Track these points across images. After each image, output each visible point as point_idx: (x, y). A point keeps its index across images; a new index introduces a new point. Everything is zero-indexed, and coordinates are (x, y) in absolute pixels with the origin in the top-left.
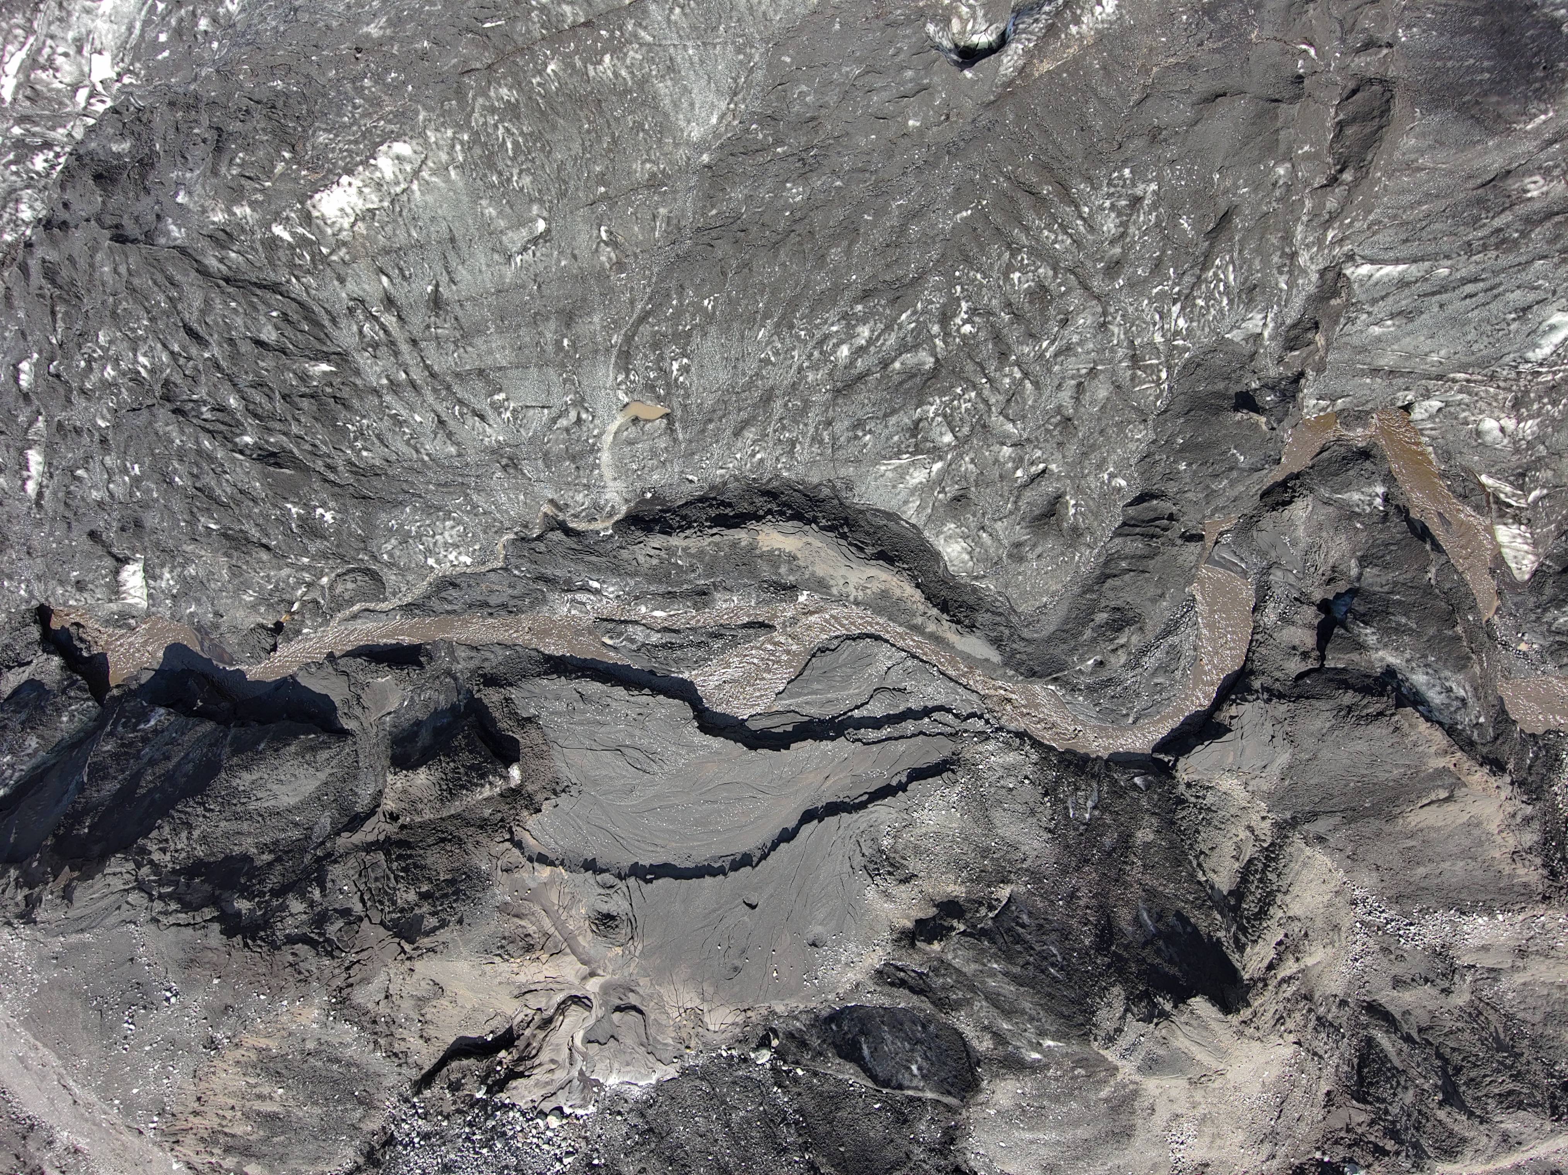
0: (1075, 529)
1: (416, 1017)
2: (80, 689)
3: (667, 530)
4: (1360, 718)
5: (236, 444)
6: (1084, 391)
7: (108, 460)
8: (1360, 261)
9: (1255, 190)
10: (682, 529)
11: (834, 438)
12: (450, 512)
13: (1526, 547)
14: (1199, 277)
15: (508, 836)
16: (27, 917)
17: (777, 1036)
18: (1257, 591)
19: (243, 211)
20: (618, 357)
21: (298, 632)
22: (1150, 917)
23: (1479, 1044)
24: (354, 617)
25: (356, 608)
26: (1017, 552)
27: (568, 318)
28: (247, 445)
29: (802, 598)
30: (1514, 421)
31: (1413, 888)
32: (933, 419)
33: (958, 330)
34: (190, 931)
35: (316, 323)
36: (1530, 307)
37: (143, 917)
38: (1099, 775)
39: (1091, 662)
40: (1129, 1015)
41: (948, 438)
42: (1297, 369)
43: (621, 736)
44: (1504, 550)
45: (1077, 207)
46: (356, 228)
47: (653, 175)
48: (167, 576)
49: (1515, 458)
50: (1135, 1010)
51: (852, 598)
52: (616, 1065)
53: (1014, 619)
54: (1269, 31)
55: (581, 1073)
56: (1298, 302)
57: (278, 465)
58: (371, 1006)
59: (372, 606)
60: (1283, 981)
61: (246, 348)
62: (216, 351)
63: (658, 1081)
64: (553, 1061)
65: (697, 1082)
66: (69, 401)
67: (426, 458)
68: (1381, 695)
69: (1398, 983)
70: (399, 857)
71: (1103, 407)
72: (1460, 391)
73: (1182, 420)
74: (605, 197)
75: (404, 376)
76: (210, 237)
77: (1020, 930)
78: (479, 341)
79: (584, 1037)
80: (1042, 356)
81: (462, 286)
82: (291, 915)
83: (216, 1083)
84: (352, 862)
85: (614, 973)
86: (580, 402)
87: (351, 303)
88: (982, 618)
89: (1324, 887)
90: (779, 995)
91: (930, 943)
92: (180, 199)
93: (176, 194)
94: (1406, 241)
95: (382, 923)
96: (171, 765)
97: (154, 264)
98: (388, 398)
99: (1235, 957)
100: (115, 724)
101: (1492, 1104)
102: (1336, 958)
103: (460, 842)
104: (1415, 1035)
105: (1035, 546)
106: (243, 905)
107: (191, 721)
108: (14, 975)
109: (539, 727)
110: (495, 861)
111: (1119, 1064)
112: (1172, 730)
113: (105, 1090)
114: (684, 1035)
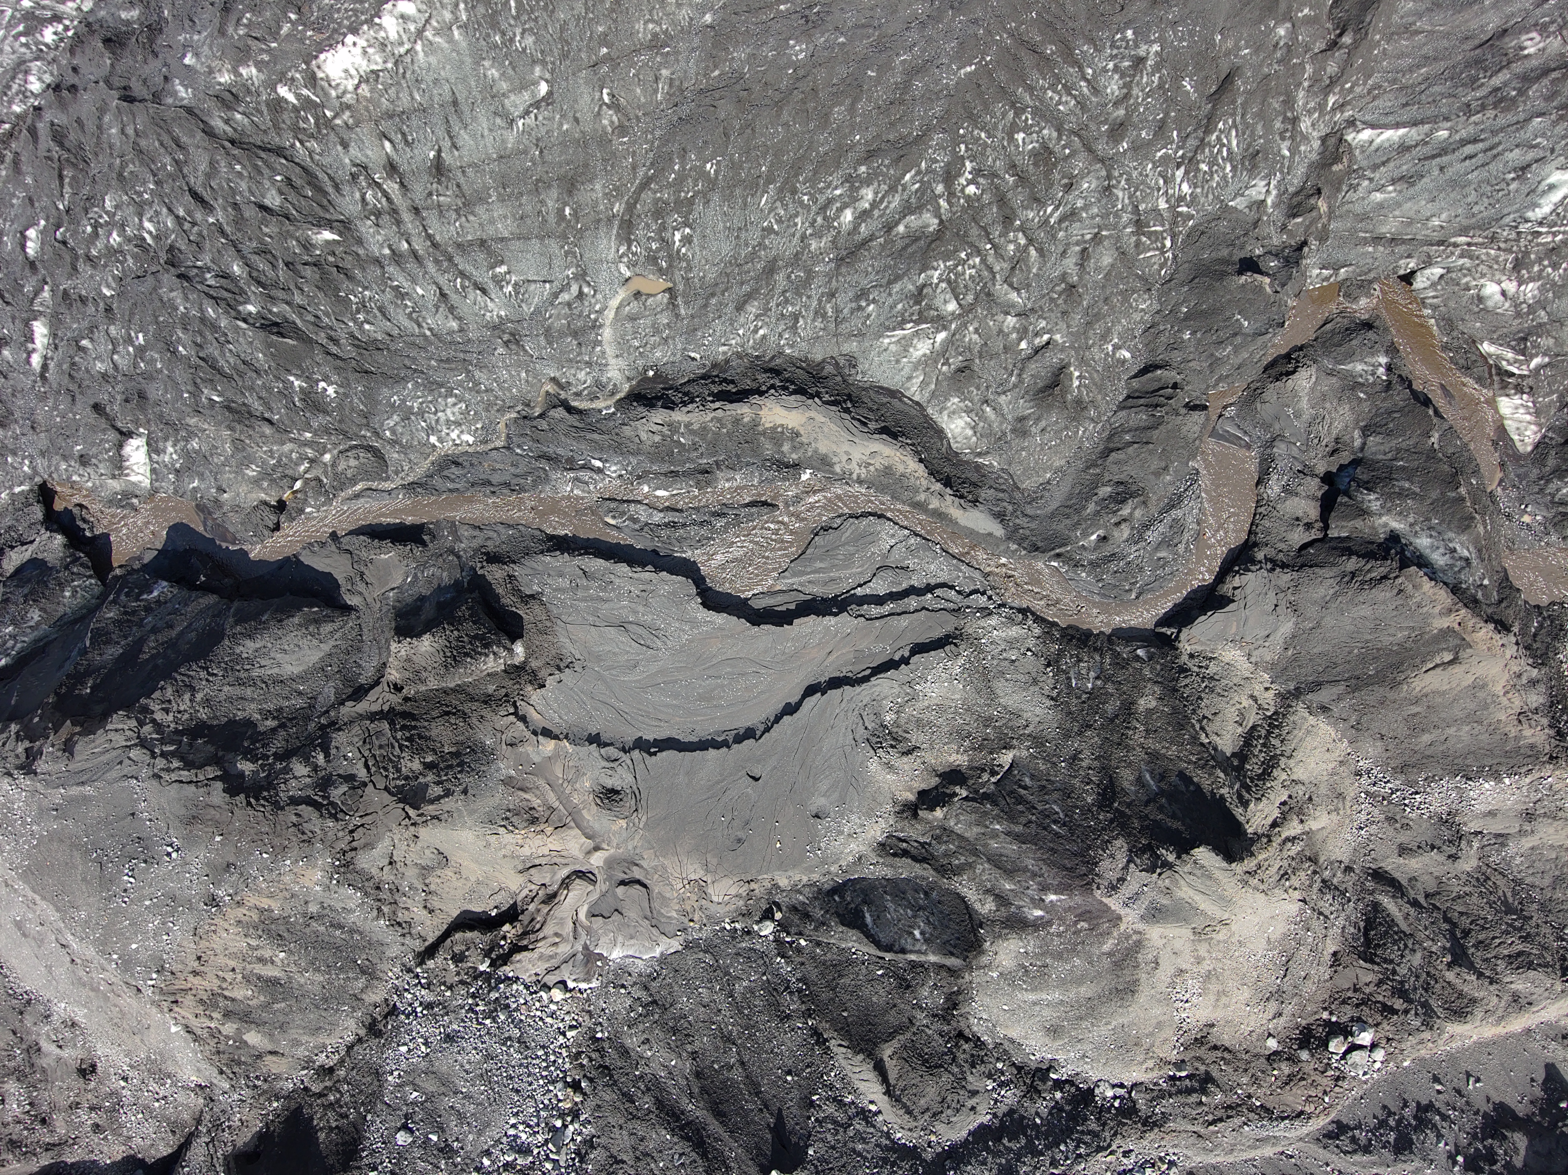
0: (1079, 402)
1: (420, 886)
2: (82, 565)
3: (670, 405)
4: (1363, 583)
5: (239, 312)
6: (1089, 257)
7: (113, 330)
8: (1361, 127)
9: (1257, 51)
10: (685, 404)
11: (837, 310)
12: (452, 389)
13: (1528, 418)
14: (1202, 140)
15: (512, 710)
16: (27, 767)
17: (780, 909)
18: (1260, 463)
19: (249, 71)
20: (620, 227)
21: (301, 511)
22: (1152, 778)
23: (1487, 908)
24: (357, 496)
25: (358, 487)
26: (1021, 427)
27: (570, 185)
28: (250, 313)
29: (805, 476)
30: (1515, 283)
31: (1418, 756)
32: (937, 285)
33: (962, 191)
34: (192, 788)
35: (319, 189)
36: (1528, 167)
37: (145, 772)
38: (1101, 649)
39: (1094, 537)
40: (1132, 865)
41: (952, 306)
42: (1300, 238)
43: (624, 613)
44: (1506, 422)
45: (1081, 68)
46: (360, 91)
47: (656, 36)
48: (170, 450)
49: (1516, 322)
50: (1138, 861)
51: (855, 476)
52: (620, 939)
53: (1018, 495)
55: (586, 947)
56: (1301, 171)
57: (281, 334)
58: (374, 871)
59: (375, 485)
60: (1287, 839)
61: (250, 212)
62: (220, 214)
63: (662, 954)
64: (557, 935)
65: (701, 955)
66: (75, 268)
67: (428, 333)
68: (1385, 558)
69: (1403, 850)
70: (404, 728)
71: (1108, 274)
72: (1461, 256)
73: (1186, 288)
74: (607, 58)
75: (406, 245)
76: (216, 98)
77: (1023, 792)
78: (481, 210)
79: (589, 911)
80: (1046, 221)
81: (464, 152)
82: (295, 777)
83: (217, 943)
84: (356, 729)
85: (618, 847)
86: (581, 276)
87: (354, 169)
88: (985, 493)
89: (1328, 755)
90: (782, 866)
91: (932, 809)
92: (187, 61)
93: (184, 56)
94: (1406, 105)
95: (386, 789)
96: (174, 633)
97: (161, 124)
98: (391, 269)
99: (1238, 812)
100: (118, 594)
101: (1501, 965)
102: (1341, 825)
103: (465, 716)
104: (1422, 901)
105: (1038, 420)
106: (246, 767)
107: (194, 594)
108: (13, 827)
109: (543, 604)
110: (499, 735)
111: (1122, 913)
112: (1175, 605)
113: (104, 944)
114: (688, 908)
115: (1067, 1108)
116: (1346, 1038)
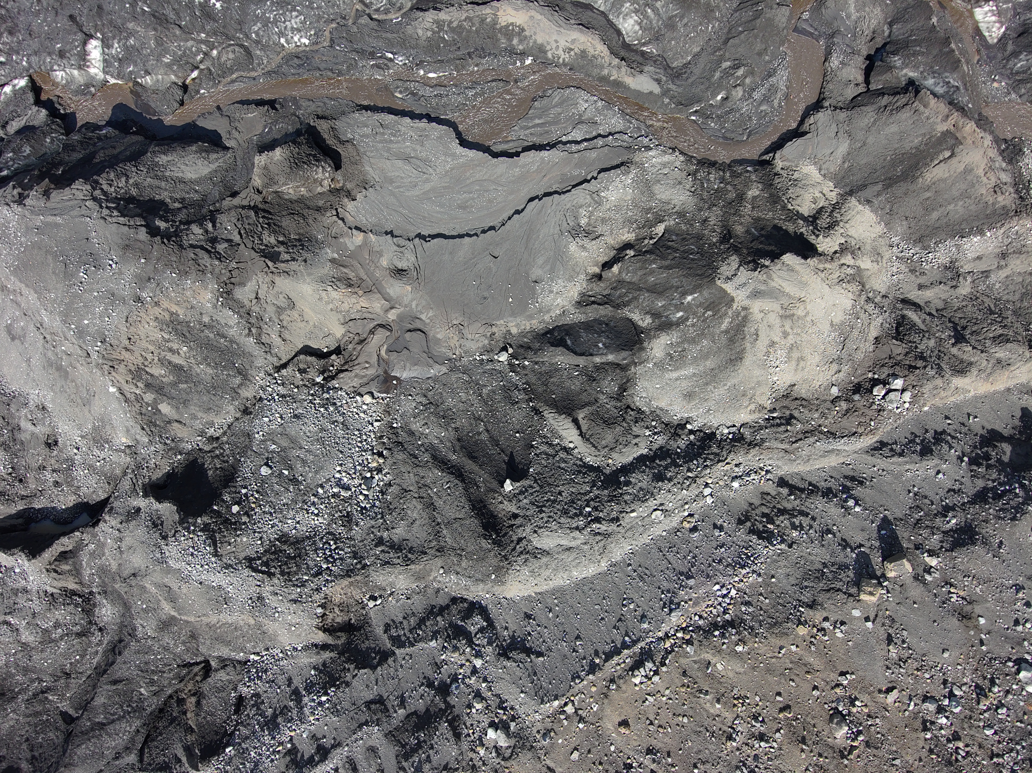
1: (277, 320)
2: (58, 126)
4: (892, 110)
10: (447, 7)
12: (295, 6)
13: (994, 19)
15: (335, 213)
16: (21, 200)
17: (511, 346)
18: (826, 48)
21: (198, 92)
22: (756, 230)
23: (978, 312)
24: (233, 81)
25: (234, 76)
26: (670, 25)
29: (528, 62)
34: (127, 229)
37: (95, 215)
38: (724, 169)
39: (719, 98)
40: (742, 268)
43: (408, 151)
44: (980, 24)
48: (116, 46)
50: (746, 266)
51: (561, 62)
52: (408, 366)
55: (386, 372)
58: (247, 302)
59: (245, 74)
60: (844, 264)
63: (435, 375)
64: (367, 362)
65: (461, 375)
69: (921, 287)
70: (264, 217)
77: (671, 244)
79: (387, 349)
82: (193, 234)
83: (141, 331)
84: (233, 213)
85: (406, 306)
88: (648, 69)
89: (871, 229)
90: (513, 314)
91: (612, 266)
95: (253, 248)
96: (116, 152)
99: (812, 239)
101: (988, 343)
102: (880, 271)
103: (304, 217)
104: (934, 313)
105: (682, 18)
106: (162, 225)
107: (129, 135)
108: (9, 238)
109: (354, 145)
110: (326, 230)
111: (734, 295)
112: (772, 143)
113: (66, 316)
114: (452, 345)
115: (698, 444)
116: (884, 386)
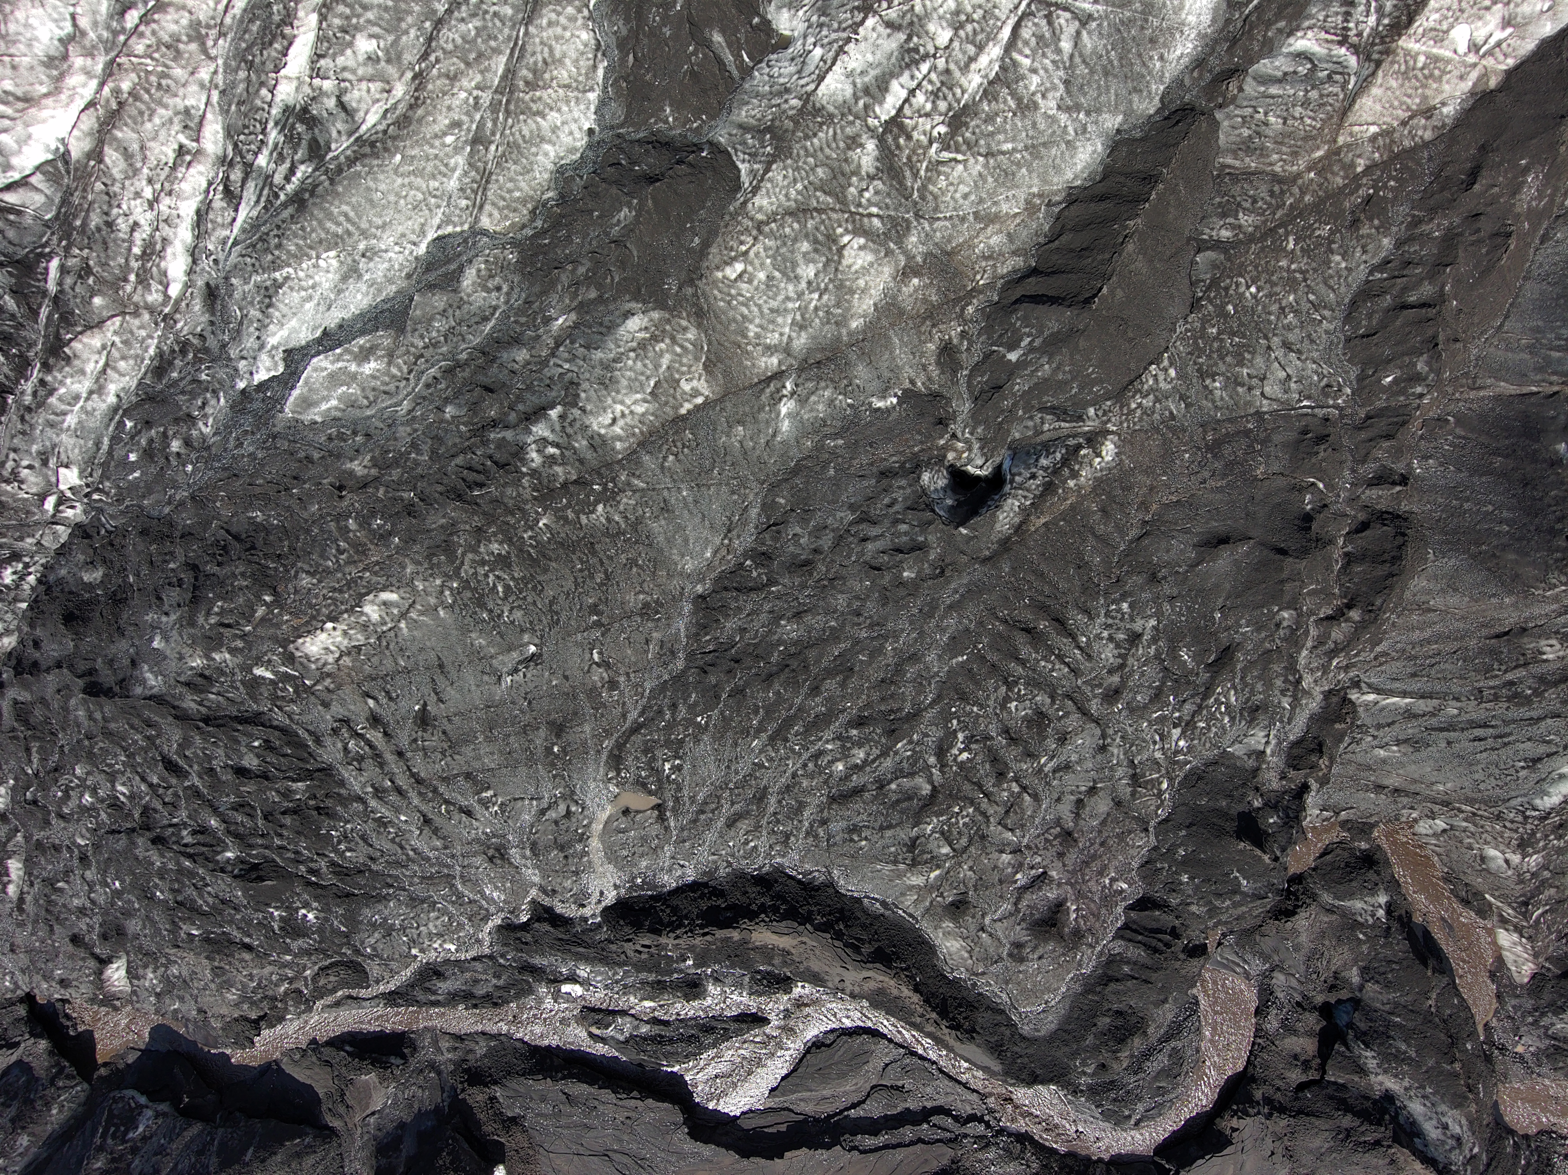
0: (1076, 932)
2: (67, 1075)
3: (658, 926)
4: (1357, 1144)
5: (216, 862)
6: (1084, 807)
7: (89, 875)
8: (1365, 690)
9: (1258, 630)
10: (673, 927)
11: (829, 835)
12: (435, 903)
13: (1526, 955)
14: (1200, 707)
18: (1259, 995)
19: (222, 656)
20: (609, 757)
21: (281, 1018)
24: (338, 1004)
26: (1017, 953)
27: (558, 729)
28: (228, 861)
29: (797, 989)
30: (1519, 856)
32: (930, 835)
33: (955, 760)
35: (300, 745)
36: (1540, 759)
41: (946, 850)
42: (1300, 783)
43: (609, 1141)
44: (1504, 953)
45: (1075, 637)
46: (341, 662)
47: (646, 605)
48: (151, 975)
49: (1518, 887)
51: (848, 991)
53: (1015, 1016)
54: (1276, 468)
56: (1301, 720)
57: (262, 877)
59: (354, 992)
61: (227, 777)
62: (196, 781)
66: (47, 823)
67: (411, 853)
68: (1379, 1122)
71: (1104, 823)
72: (1466, 820)
73: (1184, 833)
74: (598, 624)
75: (389, 783)
76: (188, 684)
78: (468, 750)
80: (1040, 770)
81: (450, 704)
86: (570, 796)
87: (336, 724)
88: (982, 1018)
92: (156, 644)
93: (152, 638)
94: (1414, 675)
97: (130, 711)
98: (373, 803)
105: (1035, 948)
107: (179, 1122)
109: (525, 1129)
